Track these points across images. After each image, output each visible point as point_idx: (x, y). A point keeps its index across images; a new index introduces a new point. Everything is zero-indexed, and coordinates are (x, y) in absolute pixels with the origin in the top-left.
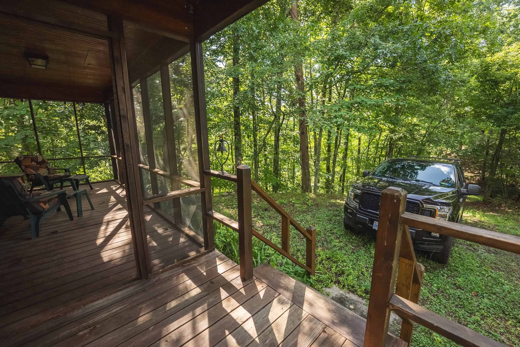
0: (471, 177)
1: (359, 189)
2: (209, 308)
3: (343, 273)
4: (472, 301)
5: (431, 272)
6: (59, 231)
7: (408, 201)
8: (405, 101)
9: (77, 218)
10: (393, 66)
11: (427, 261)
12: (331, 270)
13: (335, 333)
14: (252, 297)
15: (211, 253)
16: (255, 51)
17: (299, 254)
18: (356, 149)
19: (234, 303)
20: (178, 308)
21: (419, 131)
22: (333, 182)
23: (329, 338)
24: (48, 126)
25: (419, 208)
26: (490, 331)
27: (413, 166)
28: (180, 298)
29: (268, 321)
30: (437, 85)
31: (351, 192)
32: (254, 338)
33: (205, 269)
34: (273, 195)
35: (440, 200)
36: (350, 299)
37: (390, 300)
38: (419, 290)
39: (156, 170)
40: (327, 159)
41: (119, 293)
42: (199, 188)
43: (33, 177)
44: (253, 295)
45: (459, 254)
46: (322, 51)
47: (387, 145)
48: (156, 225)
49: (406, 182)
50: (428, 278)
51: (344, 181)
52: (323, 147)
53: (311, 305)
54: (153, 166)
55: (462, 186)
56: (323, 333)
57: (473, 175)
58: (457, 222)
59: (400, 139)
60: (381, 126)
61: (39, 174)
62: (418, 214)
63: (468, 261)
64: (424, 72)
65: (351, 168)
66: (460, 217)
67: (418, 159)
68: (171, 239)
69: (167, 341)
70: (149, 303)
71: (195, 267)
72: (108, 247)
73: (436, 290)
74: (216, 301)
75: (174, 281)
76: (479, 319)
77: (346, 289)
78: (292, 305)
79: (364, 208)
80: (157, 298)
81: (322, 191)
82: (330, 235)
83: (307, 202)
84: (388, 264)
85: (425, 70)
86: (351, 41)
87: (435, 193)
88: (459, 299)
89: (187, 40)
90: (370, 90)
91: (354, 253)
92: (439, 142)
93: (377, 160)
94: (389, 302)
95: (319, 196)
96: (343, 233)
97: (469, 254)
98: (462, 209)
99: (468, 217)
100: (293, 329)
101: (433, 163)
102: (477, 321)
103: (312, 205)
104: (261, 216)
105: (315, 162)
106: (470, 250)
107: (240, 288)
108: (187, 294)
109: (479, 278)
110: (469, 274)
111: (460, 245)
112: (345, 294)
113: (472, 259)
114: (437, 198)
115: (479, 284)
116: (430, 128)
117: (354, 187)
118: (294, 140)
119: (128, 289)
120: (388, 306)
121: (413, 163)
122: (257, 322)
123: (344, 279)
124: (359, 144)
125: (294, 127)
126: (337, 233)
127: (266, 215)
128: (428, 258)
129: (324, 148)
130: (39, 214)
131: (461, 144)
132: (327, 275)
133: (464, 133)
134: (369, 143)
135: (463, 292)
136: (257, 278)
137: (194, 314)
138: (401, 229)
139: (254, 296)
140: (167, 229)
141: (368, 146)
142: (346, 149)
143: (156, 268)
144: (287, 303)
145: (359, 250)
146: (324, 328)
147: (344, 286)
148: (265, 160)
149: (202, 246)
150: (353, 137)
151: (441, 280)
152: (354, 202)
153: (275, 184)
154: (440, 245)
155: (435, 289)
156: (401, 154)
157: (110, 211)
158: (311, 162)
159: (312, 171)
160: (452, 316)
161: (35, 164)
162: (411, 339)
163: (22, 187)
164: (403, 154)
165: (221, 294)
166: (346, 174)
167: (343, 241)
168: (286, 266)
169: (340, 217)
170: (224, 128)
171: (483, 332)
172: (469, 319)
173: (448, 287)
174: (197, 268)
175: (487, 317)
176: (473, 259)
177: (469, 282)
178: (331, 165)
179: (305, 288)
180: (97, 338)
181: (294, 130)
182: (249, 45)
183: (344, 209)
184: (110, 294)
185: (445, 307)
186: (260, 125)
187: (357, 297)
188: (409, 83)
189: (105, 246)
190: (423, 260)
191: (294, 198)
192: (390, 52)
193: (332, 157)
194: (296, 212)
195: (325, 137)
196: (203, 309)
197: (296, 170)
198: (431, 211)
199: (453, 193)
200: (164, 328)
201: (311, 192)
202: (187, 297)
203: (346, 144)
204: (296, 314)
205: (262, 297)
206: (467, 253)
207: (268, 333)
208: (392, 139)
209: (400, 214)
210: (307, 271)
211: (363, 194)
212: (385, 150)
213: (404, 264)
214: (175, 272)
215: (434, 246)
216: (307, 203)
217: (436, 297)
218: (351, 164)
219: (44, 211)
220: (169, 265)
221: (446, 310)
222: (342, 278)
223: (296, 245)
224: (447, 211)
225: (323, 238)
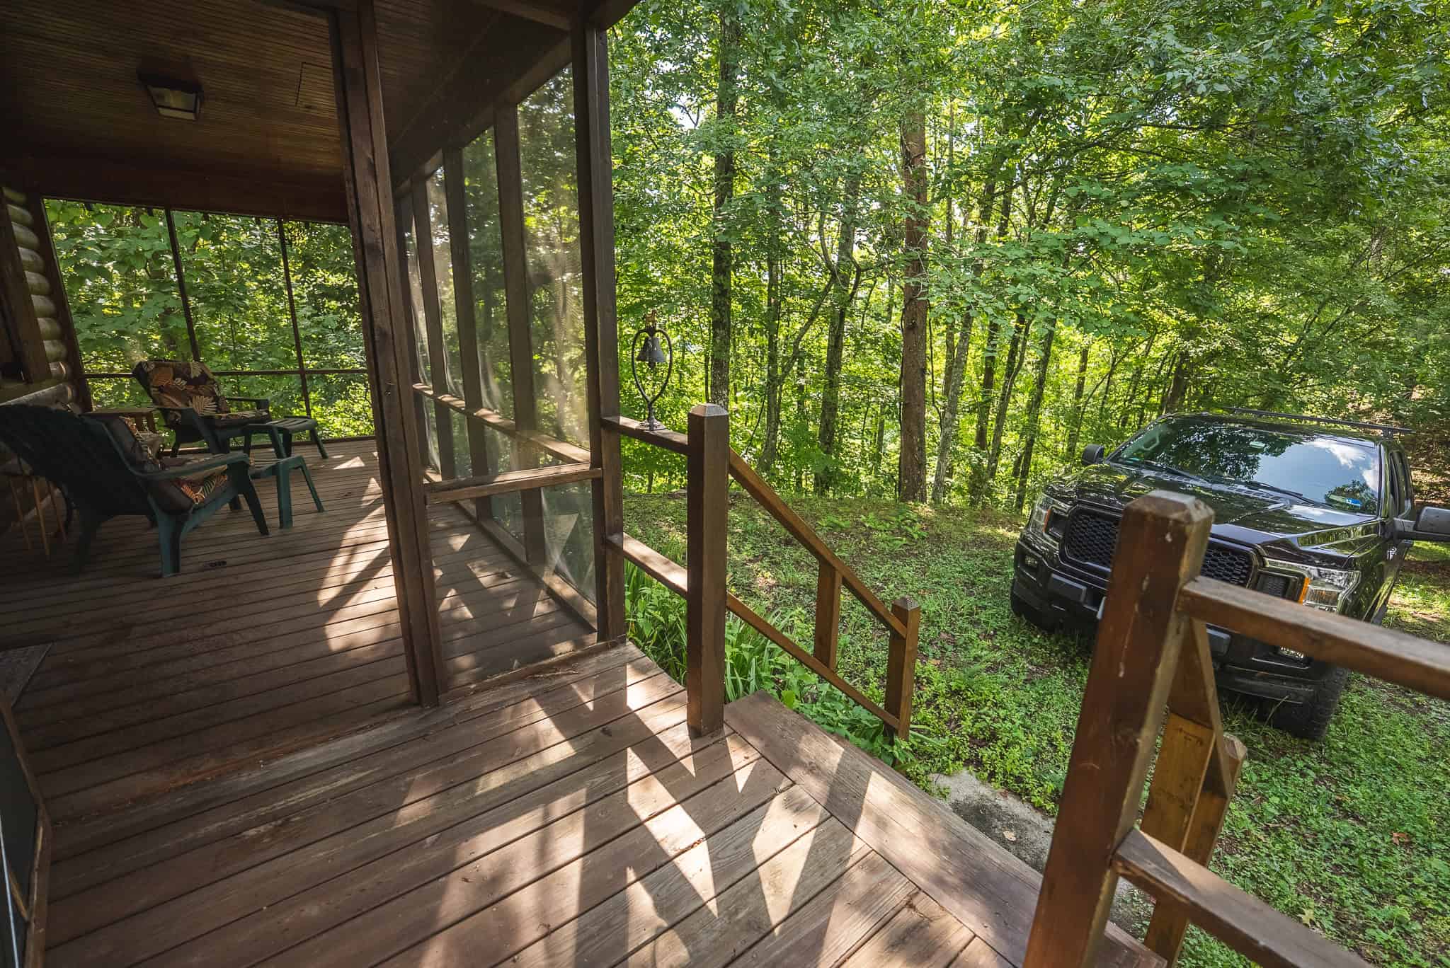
0: (1431, 485)
1: (1064, 500)
2: (590, 801)
3: (994, 736)
4: (1390, 859)
5: (1264, 761)
6: (229, 562)
7: (1212, 545)
8: (1239, 239)
9: (277, 532)
10: (1213, 125)
11: (1256, 726)
12: (959, 726)
13: (944, 913)
14: (714, 784)
15: (615, 651)
16: (782, 75)
17: (870, 672)
18: (1070, 382)
19: (659, 793)
20: (506, 792)
21: (1275, 334)
22: (992, 475)
23: (922, 927)
24: (222, 284)
25: (1249, 569)
26: (1439, 955)
27: (1245, 441)
28: (515, 767)
29: (750, 855)
30: (1356, 188)
31: (1041, 506)
32: (705, 899)
33: (592, 691)
34: (812, 502)
35: (1320, 549)
36: (1005, 814)
37: (1118, 846)
38: (1222, 810)
39: (483, 412)
40: (981, 409)
41: (360, 737)
42: (586, 467)
43: (176, 416)
44: (716, 779)
45: (1364, 715)
46: (987, 76)
47: (1169, 373)
48: (477, 563)
49: (1216, 487)
50: (1255, 778)
51: (1025, 474)
52: (970, 372)
53: (882, 823)
54: (474, 401)
55: (1399, 509)
56: (905, 910)
57: (1438, 480)
58: (1368, 620)
59: (1212, 356)
60: (1156, 314)
61: (192, 409)
62: (1243, 585)
63: (1391, 737)
64: (1314, 143)
65: (1052, 437)
66: (1380, 605)
67: (1263, 420)
68: (511, 603)
69: (466, 880)
70: (431, 771)
71: (566, 686)
72: (347, 612)
73: (1277, 813)
74: (613, 784)
75: (506, 719)
76: (1407, 915)
77: (997, 785)
78: (824, 817)
79: (1076, 556)
80: (455, 759)
81: (957, 501)
82: (965, 625)
83: (909, 529)
84: (1125, 738)
85: (1319, 139)
86: (1083, 44)
87: (1308, 524)
88: (1347, 850)
89: (562, 24)
90: (1131, 202)
91: (1034, 684)
92: (1339, 372)
93: (1133, 418)
94: (1115, 851)
95: (947, 514)
96: (1006, 622)
97: (1395, 717)
98: (1389, 580)
99: (1405, 606)
100: (821, 886)
101: (1311, 433)
102: (1400, 922)
103: (923, 538)
104: (772, 558)
105: (942, 417)
106: (1402, 706)
107: (683, 754)
108: (534, 758)
109: (1422, 795)
110: (1389, 779)
111: (1369, 689)
112: (992, 798)
113: (1404, 732)
114: (1311, 540)
115: (1420, 812)
116: (1314, 329)
117: (1052, 493)
118: (887, 349)
119: (385, 729)
120: (1111, 865)
121: (1246, 432)
122: (720, 856)
123: (994, 756)
124: (1083, 369)
125: (889, 310)
126: (988, 623)
127: (786, 556)
128: (1261, 718)
129: (972, 374)
130: (179, 513)
131: (1411, 383)
132: (947, 739)
133: (1427, 348)
134: (1114, 366)
135: (1364, 829)
136: (735, 732)
137: (546, 814)
138: (1178, 632)
139: (718, 781)
140: (503, 576)
141: (1111, 374)
142: (1041, 383)
143: (462, 679)
144: (812, 811)
145: (1049, 676)
146: (912, 896)
147: (992, 775)
148: (799, 402)
149: (591, 630)
150: (1064, 345)
151: (1296, 786)
152: (1047, 536)
153: (820, 472)
154: (1306, 684)
155: (1272, 810)
156: (1211, 405)
157: (363, 517)
158: (931, 415)
159: (934, 440)
160: (1317, 896)
161: (184, 383)
162: (1179, 949)
163: (136, 439)
164: (1217, 405)
165: (629, 767)
166: (1033, 455)
167: (1003, 647)
168: (828, 704)
169: (1003, 578)
170: (682, 306)
171: (1417, 955)
172: (1372, 912)
173: (1315, 811)
174: (571, 688)
175: (1435, 912)
176: (1410, 735)
177: (1388, 803)
178: (992, 425)
179: (869, 775)
180: (290, 849)
181: (888, 320)
182: (766, 55)
183: (1016, 554)
184: (337, 738)
185: (1300, 868)
186: (788, 299)
187: (1028, 810)
188: (1260, 180)
189: (338, 609)
190: (1244, 722)
191: (871, 515)
192: (1209, 77)
193: (996, 403)
194: (873, 553)
195: (980, 342)
196: (572, 802)
197: (887, 436)
198: (1287, 580)
199: (1367, 530)
200: (464, 844)
201: (923, 500)
202: (533, 765)
203: (1043, 364)
204: (833, 845)
205: (740, 787)
206: (1389, 716)
207: (744, 891)
208: (1185, 355)
209: (1181, 583)
210: (884, 722)
211: (1077, 514)
212: (1161, 391)
213: (1181, 736)
214: (512, 695)
215: (1285, 686)
216: (907, 531)
217: (1273, 834)
218: (1053, 425)
219: (191, 506)
220: (498, 673)
221: (1301, 876)
222: (990, 752)
223: (863, 647)
224: (1340, 583)
225: (947, 632)
